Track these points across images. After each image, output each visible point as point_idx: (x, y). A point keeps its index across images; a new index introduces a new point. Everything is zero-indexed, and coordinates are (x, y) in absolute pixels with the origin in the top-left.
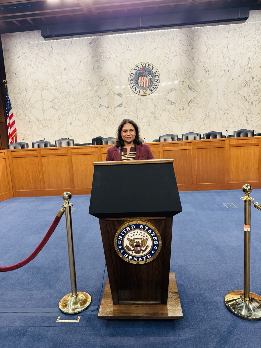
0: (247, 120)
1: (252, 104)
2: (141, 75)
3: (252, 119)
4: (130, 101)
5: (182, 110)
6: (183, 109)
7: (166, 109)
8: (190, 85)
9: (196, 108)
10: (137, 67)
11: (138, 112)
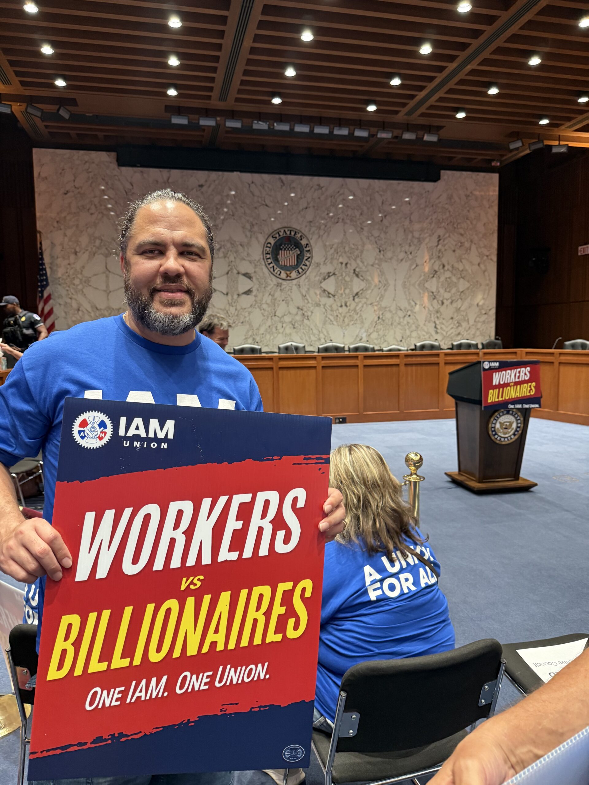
0: (435, 327)
1: (443, 303)
2: (283, 247)
3: (443, 326)
4: (264, 286)
5: (344, 307)
6: (346, 305)
7: (321, 303)
8: (357, 270)
9: (365, 306)
10: (277, 234)
11: (276, 305)
